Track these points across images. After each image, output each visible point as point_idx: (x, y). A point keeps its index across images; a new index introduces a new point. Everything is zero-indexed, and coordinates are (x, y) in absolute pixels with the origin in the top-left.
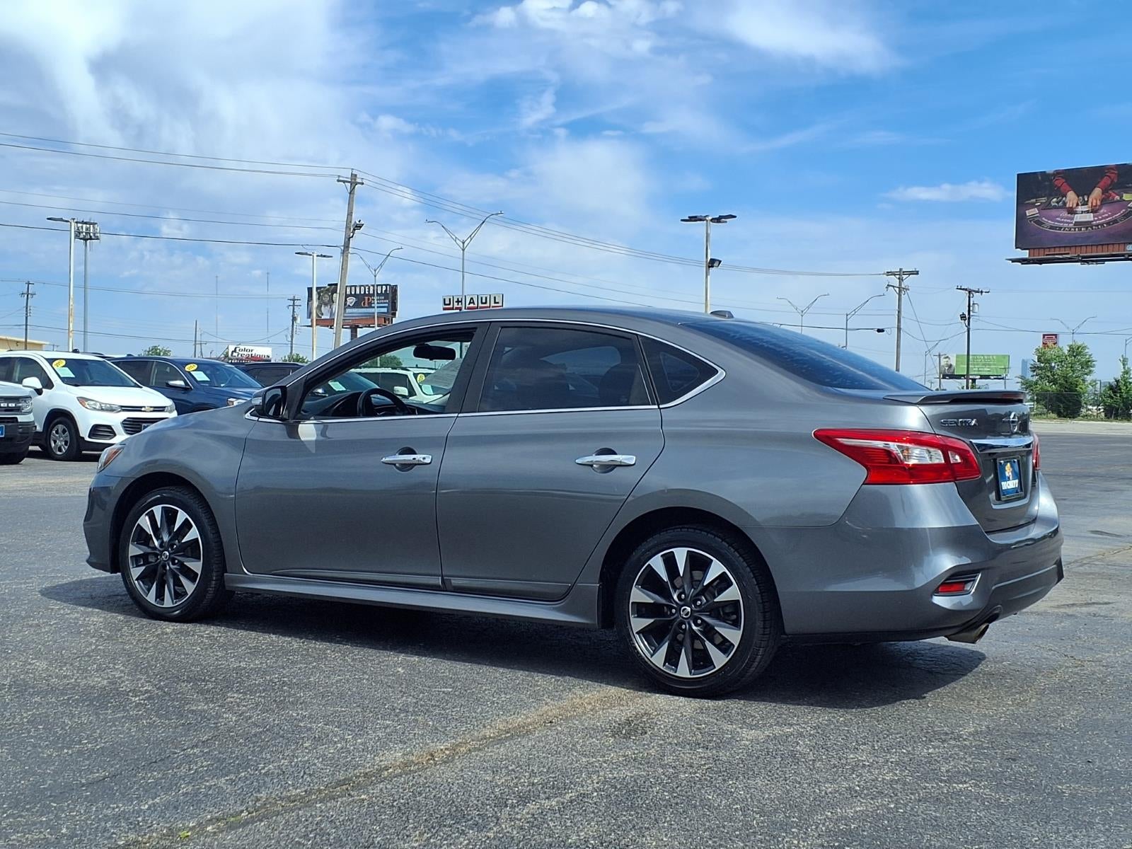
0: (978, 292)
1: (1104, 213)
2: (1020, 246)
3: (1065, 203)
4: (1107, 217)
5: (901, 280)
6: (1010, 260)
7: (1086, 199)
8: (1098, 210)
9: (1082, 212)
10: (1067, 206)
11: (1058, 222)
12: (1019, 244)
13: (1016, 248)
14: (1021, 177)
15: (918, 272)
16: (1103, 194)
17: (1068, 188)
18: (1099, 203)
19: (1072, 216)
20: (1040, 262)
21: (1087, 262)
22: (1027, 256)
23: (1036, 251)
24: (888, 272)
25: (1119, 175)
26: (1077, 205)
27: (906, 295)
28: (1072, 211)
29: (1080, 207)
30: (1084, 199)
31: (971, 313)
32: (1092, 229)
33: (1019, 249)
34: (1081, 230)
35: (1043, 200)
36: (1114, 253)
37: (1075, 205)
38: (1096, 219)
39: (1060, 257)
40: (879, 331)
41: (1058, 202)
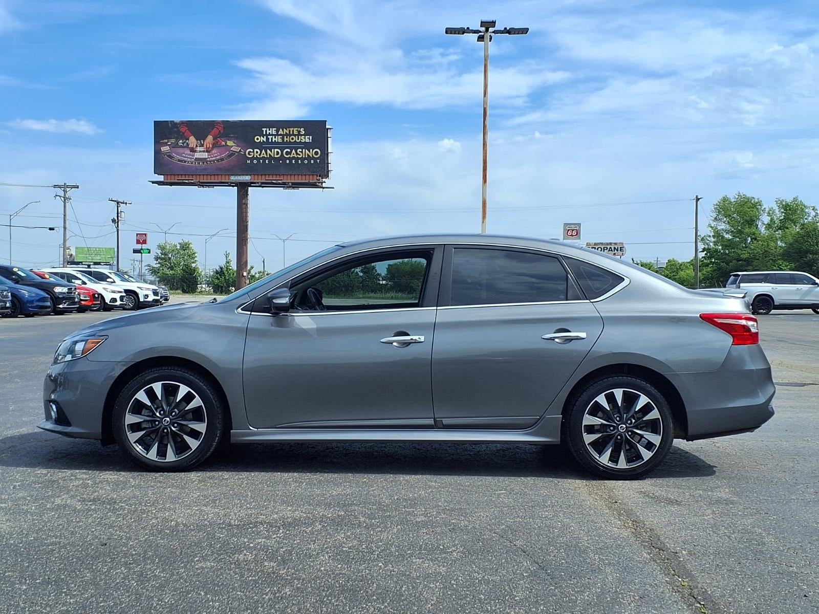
0: (123, 203)
1: (215, 153)
2: (157, 172)
3: (188, 144)
4: (216, 156)
5: (65, 192)
6: (151, 182)
7: (202, 143)
8: (211, 150)
9: (200, 151)
10: (190, 146)
11: (184, 157)
12: (157, 171)
13: (155, 173)
14: (157, 124)
15: (78, 186)
16: (213, 140)
17: (190, 134)
18: (211, 146)
19: (193, 154)
20: (171, 184)
21: (203, 186)
22: (162, 180)
23: (169, 177)
24: (55, 185)
25: (224, 128)
26: (197, 146)
27: (69, 203)
28: (193, 150)
29: (198, 148)
30: (201, 143)
31: (119, 218)
32: (207, 163)
33: (156, 175)
34: (199, 164)
35: (173, 141)
36: (223, 181)
37: (195, 146)
38: (209, 157)
39: (187, 181)
40: (51, 229)
41: (183, 143)
